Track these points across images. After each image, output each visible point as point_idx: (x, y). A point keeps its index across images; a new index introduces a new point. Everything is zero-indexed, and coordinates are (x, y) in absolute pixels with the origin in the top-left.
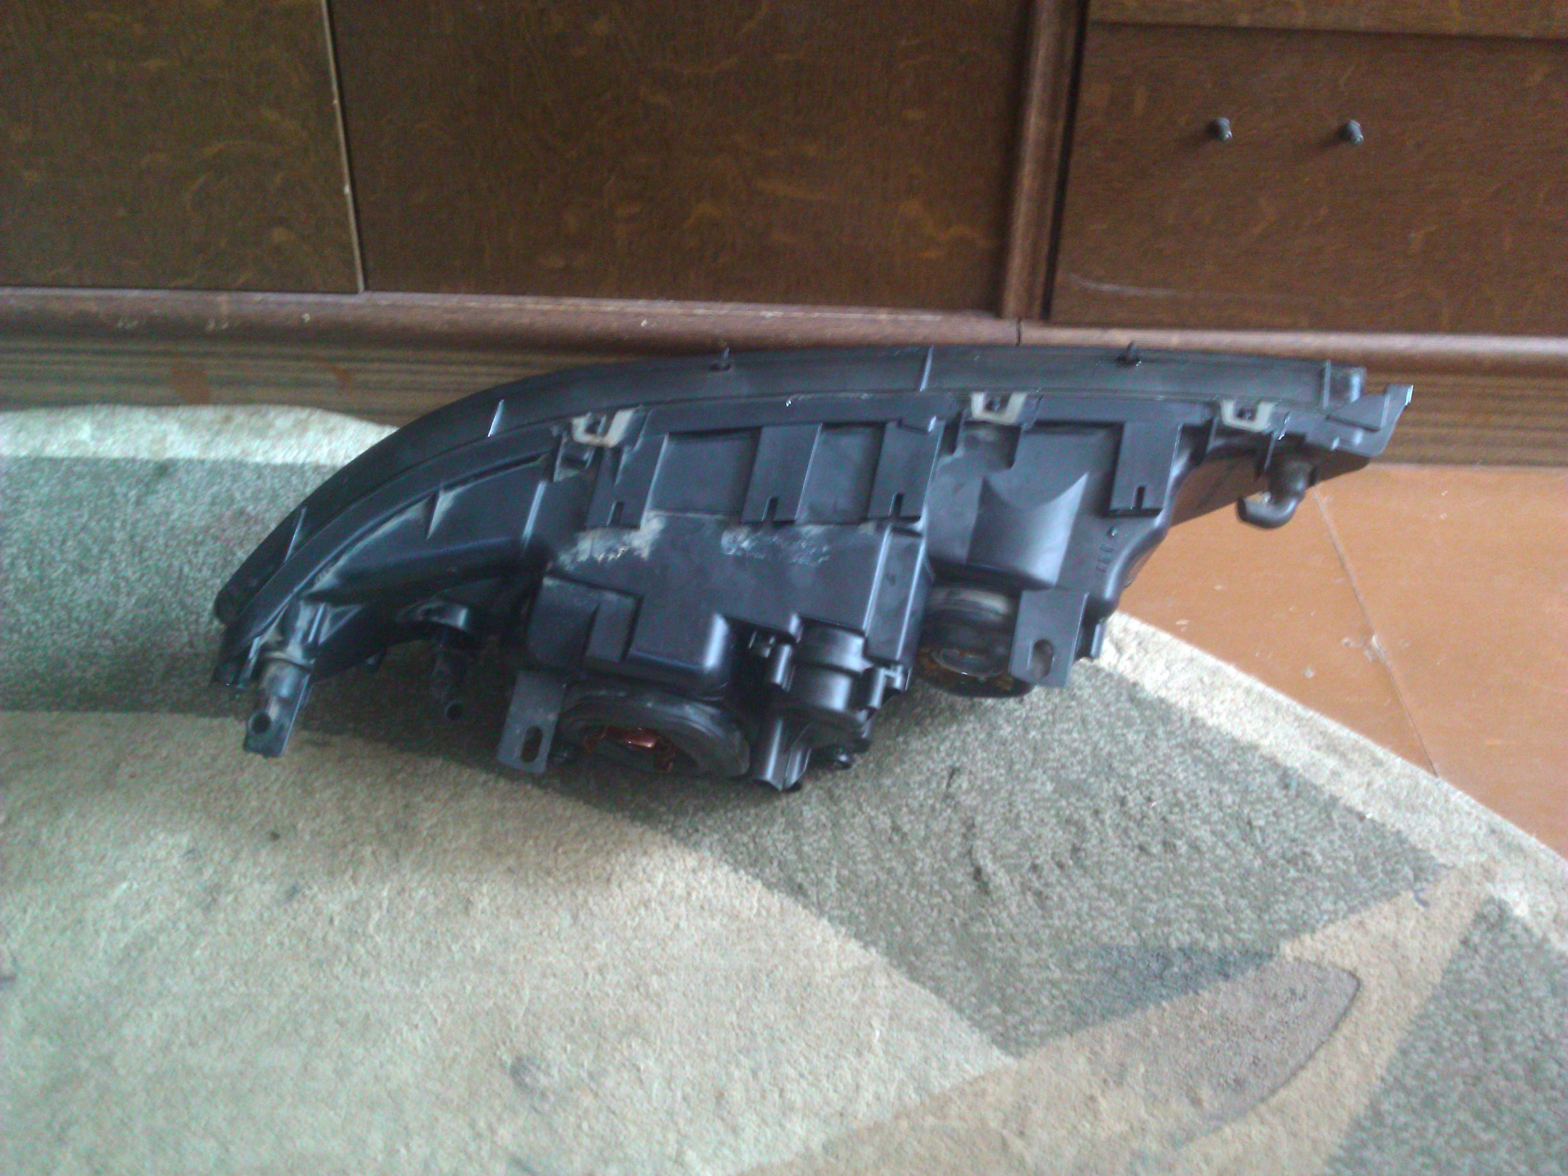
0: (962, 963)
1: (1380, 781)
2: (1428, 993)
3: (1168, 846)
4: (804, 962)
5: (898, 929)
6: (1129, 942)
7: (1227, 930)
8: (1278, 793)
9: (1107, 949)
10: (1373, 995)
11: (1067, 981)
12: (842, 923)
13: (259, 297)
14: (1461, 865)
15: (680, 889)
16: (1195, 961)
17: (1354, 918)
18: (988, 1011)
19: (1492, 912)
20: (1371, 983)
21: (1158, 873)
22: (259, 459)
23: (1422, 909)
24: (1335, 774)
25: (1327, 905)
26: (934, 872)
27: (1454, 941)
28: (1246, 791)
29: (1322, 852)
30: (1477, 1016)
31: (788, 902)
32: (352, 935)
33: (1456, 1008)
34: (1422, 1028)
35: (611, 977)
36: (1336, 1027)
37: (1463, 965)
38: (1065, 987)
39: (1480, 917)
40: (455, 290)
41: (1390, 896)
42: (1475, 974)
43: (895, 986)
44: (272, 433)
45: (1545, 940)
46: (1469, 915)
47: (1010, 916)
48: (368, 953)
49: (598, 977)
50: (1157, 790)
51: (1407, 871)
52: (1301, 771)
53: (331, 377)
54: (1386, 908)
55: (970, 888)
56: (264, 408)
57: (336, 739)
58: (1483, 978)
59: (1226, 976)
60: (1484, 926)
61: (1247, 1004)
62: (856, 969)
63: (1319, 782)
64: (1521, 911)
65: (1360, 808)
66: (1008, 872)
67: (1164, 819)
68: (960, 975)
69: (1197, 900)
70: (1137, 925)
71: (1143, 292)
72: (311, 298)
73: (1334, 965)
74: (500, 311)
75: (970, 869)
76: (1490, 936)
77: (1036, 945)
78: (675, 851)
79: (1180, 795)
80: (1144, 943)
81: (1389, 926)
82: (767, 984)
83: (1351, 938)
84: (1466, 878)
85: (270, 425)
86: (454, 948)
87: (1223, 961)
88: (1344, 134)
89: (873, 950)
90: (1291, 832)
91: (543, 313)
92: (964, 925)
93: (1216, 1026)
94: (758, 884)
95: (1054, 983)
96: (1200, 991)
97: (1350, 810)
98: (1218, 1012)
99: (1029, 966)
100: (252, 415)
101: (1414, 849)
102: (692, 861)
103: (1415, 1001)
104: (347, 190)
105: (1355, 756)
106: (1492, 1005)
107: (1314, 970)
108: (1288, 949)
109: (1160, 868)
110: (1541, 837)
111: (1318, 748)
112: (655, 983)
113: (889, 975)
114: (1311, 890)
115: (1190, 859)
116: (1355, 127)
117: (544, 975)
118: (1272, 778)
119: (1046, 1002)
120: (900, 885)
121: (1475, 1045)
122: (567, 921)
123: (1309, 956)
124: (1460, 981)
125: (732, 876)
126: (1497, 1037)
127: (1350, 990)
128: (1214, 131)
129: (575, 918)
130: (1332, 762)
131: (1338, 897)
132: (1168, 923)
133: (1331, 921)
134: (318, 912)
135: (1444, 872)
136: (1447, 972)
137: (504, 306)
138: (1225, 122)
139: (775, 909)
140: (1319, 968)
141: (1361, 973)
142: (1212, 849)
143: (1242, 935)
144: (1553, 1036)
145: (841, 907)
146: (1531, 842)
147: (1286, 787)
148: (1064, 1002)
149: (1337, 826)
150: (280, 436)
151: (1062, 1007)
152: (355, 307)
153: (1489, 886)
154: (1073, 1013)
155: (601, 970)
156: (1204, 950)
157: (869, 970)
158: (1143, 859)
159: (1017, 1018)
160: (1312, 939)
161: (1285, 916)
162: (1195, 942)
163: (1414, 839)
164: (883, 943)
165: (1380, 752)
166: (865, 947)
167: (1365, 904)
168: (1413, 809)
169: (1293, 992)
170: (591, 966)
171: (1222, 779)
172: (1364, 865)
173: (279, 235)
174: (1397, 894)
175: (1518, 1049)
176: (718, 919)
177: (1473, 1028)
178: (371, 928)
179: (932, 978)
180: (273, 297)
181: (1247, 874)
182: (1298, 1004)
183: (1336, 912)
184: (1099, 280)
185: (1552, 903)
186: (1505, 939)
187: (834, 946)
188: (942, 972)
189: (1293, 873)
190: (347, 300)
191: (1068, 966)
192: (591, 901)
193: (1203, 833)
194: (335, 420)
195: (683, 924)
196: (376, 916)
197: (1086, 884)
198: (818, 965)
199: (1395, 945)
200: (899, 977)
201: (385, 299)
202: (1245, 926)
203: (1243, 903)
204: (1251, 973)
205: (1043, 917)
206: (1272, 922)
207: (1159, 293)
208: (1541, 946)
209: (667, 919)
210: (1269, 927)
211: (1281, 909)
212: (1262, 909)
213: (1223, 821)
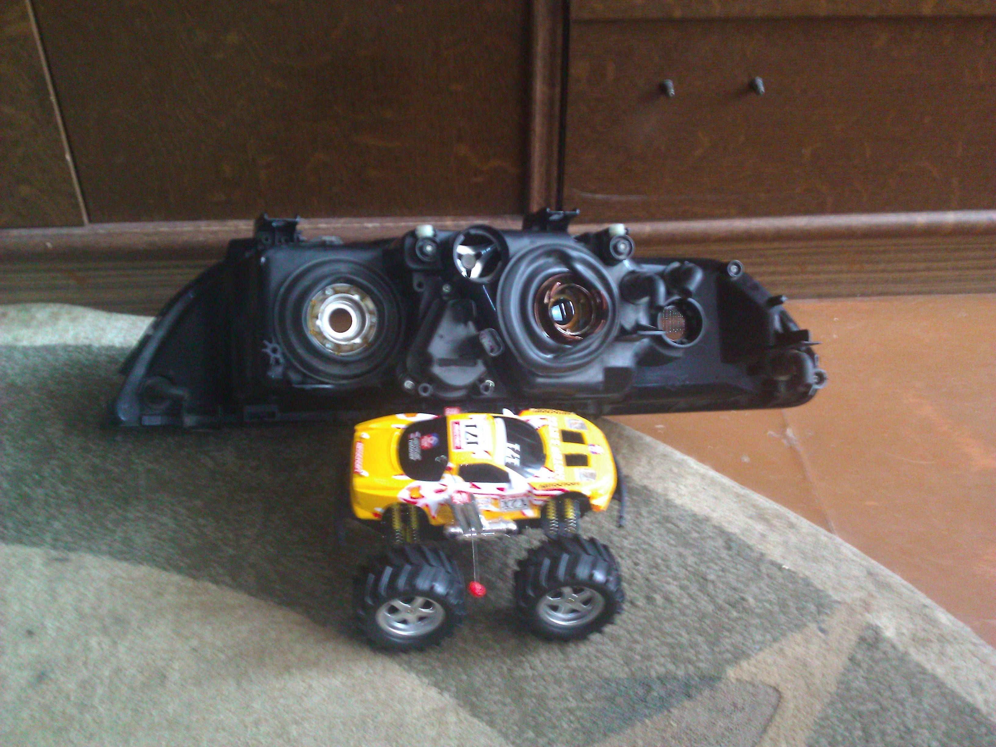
0: (508, 700)
1: (794, 540)
2: (826, 700)
3: (649, 599)
4: (398, 707)
6: (622, 675)
7: (690, 661)
8: (724, 554)
9: (607, 681)
10: (790, 705)
11: (580, 709)
12: (426, 675)
13: (14, 232)
14: (848, 600)
16: (669, 686)
17: (776, 646)
18: (525, 736)
19: (870, 635)
20: (788, 694)
21: (642, 621)
22: (25, 343)
23: (822, 636)
24: (762, 536)
27: (844, 659)
28: (702, 554)
29: (755, 597)
30: (860, 714)
33: (846, 709)
34: (822, 727)
36: (765, 730)
37: (851, 677)
38: (579, 713)
39: (862, 639)
40: (152, 219)
41: (800, 627)
42: (859, 683)
43: (461, 722)
44: (34, 323)
45: (906, 653)
46: (853, 638)
50: (641, 557)
51: (812, 608)
52: (740, 535)
53: (72, 282)
54: (798, 637)
56: (28, 306)
58: (865, 686)
59: (689, 696)
60: (864, 646)
61: (704, 716)
62: (435, 710)
63: (751, 543)
64: (889, 633)
65: (780, 561)
67: (647, 579)
68: (507, 710)
69: (670, 640)
70: (628, 662)
71: (623, 198)
72: (51, 231)
73: (763, 683)
74: (182, 233)
76: (869, 654)
77: (558, 682)
79: (658, 559)
80: (633, 674)
81: (800, 650)
82: (372, 727)
83: (775, 662)
84: (851, 610)
85: (33, 318)
87: (687, 685)
88: (753, 87)
89: (446, 695)
90: (734, 584)
91: (213, 233)
93: (683, 736)
95: (571, 711)
96: (672, 710)
97: (773, 563)
98: (683, 725)
99: (554, 699)
100: (19, 312)
101: (817, 591)
103: (818, 707)
104: (68, 157)
105: (775, 522)
106: (871, 706)
107: (749, 687)
108: (731, 673)
109: (645, 617)
111: (751, 517)
112: (294, 731)
113: (458, 714)
114: (747, 626)
115: (665, 608)
116: (759, 81)
118: (720, 542)
119: (565, 725)
121: (859, 738)
122: (234, 687)
123: (746, 677)
124: (848, 689)
126: (874, 731)
127: (774, 701)
128: (663, 89)
129: (239, 684)
130: (760, 527)
131: (766, 631)
132: (649, 658)
133: (761, 649)
134: (60, 691)
135: (836, 606)
136: (840, 682)
137: (186, 229)
138: (669, 83)
140: (754, 686)
141: (782, 688)
142: (680, 599)
143: (701, 665)
144: (912, 727)
146: (896, 579)
147: (729, 548)
148: (578, 726)
149: (765, 576)
150: (41, 324)
151: (576, 729)
152: (82, 236)
153: (868, 616)
154: (584, 733)
156: (675, 678)
157: (443, 710)
158: (633, 610)
159: (546, 740)
160: (748, 664)
161: (729, 647)
162: (668, 672)
163: (817, 583)
164: (453, 689)
165: (793, 516)
166: (441, 692)
167: (784, 635)
168: (816, 560)
169: (735, 705)
171: (686, 545)
172: (783, 605)
173: (24, 190)
174: (805, 625)
175: (888, 739)
176: (339, 679)
177: (858, 725)
179: (489, 713)
180: (24, 232)
181: (703, 616)
182: (739, 714)
183: (764, 642)
184: (595, 192)
185: (911, 626)
187: (419, 693)
188: (494, 708)
189: (735, 614)
190: (77, 231)
191: (580, 696)
193: (673, 588)
194: (79, 310)
198: (407, 708)
199: (805, 665)
200: (464, 714)
201: (103, 228)
202: (701, 657)
203: (700, 639)
204: (707, 693)
205: (565, 661)
206: (720, 653)
207: (634, 198)
208: (903, 658)
210: (719, 656)
211: (726, 643)
212: (713, 643)
213: (688, 579)
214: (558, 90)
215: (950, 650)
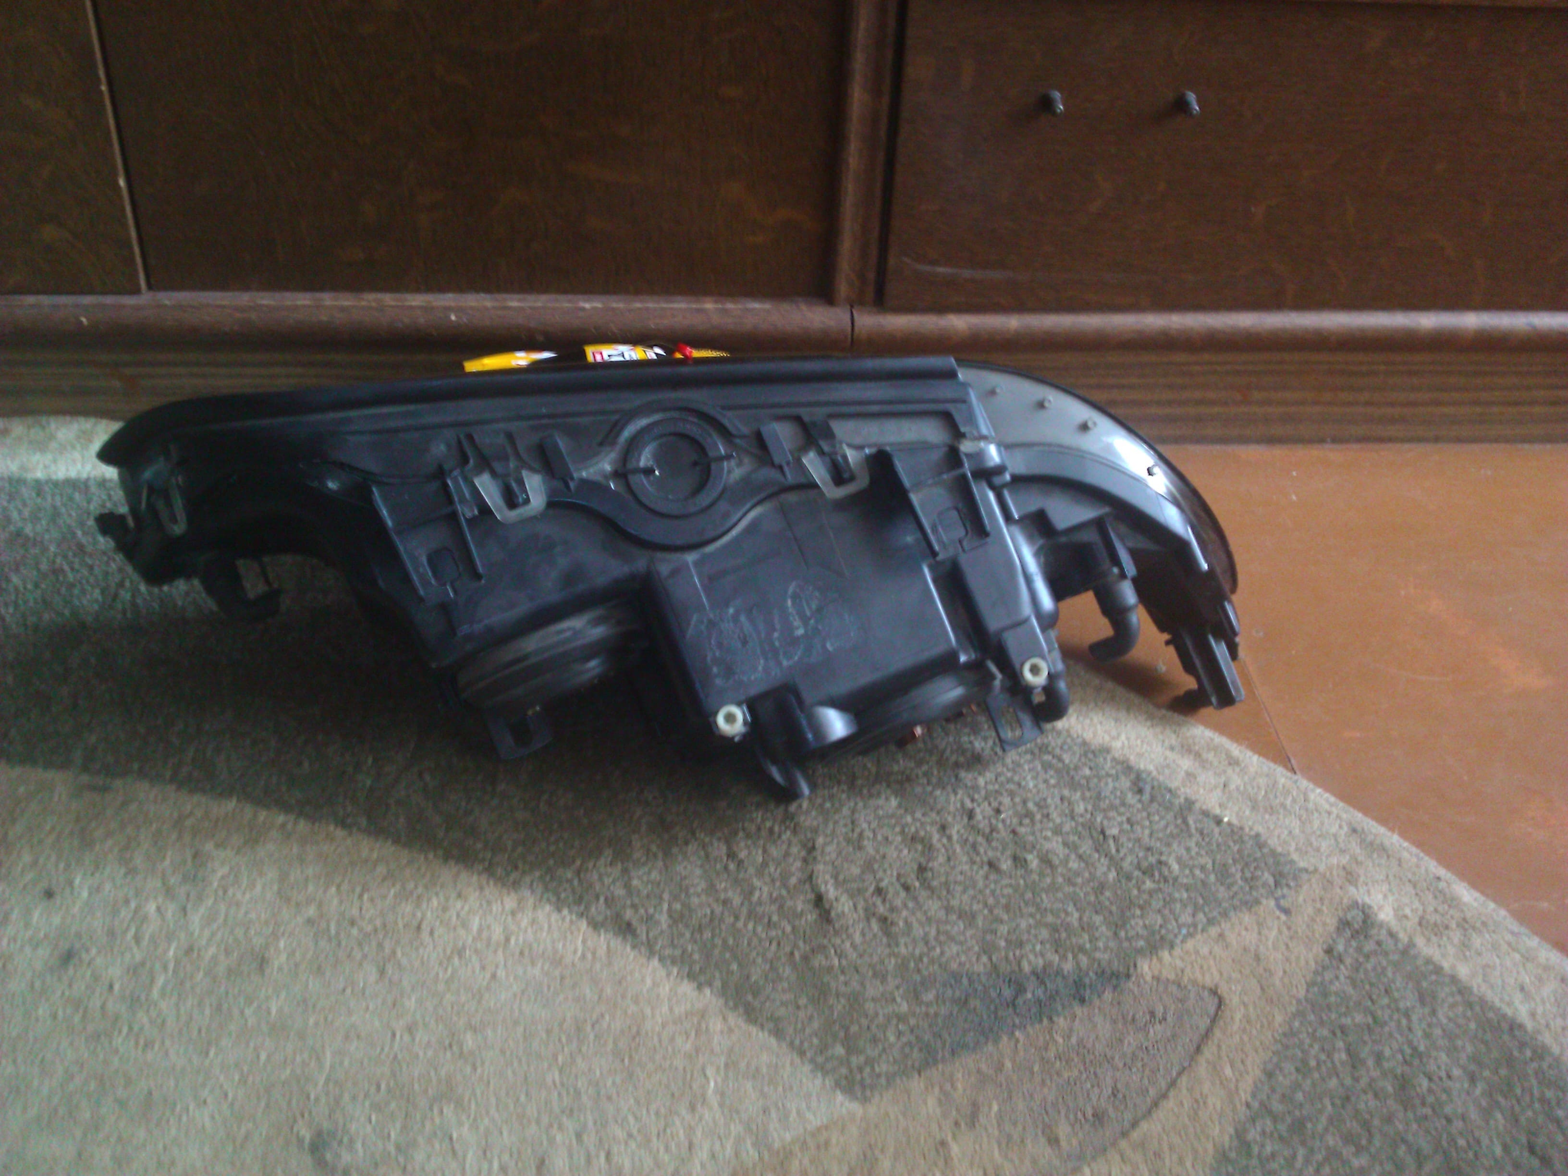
0: (803, 1001)
1: (1236, 781)
2: (1293, 1009)
3: (1018, 861)
4: (633, 1009)
5: (734, 967)
6: (979, 968)
7: (1082, 949)
8: (1131, 798)
9: (956, 977)
10: (1236, 1015)
11: (914, 1014)
12: (674, 962)
13: (31, 299)
14: (1322, 868)
15: (497, 933)
16: (1048, 985)
17: (1214, 931)
18: (830, 1052)
19: (1356, 917)
20: (1233, 1000)
21: (1010, 891)
22: (40, 475)
23: (1283, 917)
24: (1190, 776)
25: (1186, 918)
26: (773, 900)
27: (1318, 950)
28: (1099, 797)
29: (1179, 860)
30: (1343, 1029)
31: (616, 943)
32: (134, 1002)
33: (1322, 1023)
34: (1287, 1047)
35: (421, 1036)
36: (1198, 1050)
37: (1328, 976)
38: (912, 1022)
39: (1344, 924)
40: (247, 288)
41: (1250, 904)
42: (1341, 985)
43: (731, 1030)
44: (54, 445)
45: (1411, 944)
46: (1332, 922)
47: (854, 946)
48: (152, 1022)
49: (407, 1038)
50: (1006, 801)
51: (1267, 877)
52: (1154, 773)
53: (117, 384)
54: (1247, 918)
55: (811, 917)
56: (44, 419)
57: (118, 783)
58: (1350, 990)
59: (1082, 1001)
60: (1348, 933)
61: (1104, 1028)
62: (688, 1014)
63: (1173, 785)
64: (1385, 914)
65: (1217, 811)
66: (852, 896)
67: (1014, 832)
68: (801, 1014)
69: (1050, 919)
70: (987, 949)
71: (979, 274)
72: (87, 300)
73: (1195, 983)
74: (296, 307)
75: (811, 896)
76: (1354, 944)
77: (881, 976)
78: (491, 890)
79: (1031, 805)
80: (995, 967)
81: (1250, 938)
82: (592, 1037)
83: (1210, 953)
84: (1328, 883)
85: (52, 437)
86: (248, 1012)
87: (1078, 984)
88: (1181, 105)
89: (708, 991)
90: (1146, 839)
91: (342, 309)
92: (805, 958)
93: (1073, 1055)
94: (583, 925)
95: (901, 1018)
96: (1055, 1019)
97: (1206, 813)
98: (1074, 1040)
99: (874, 1000)
100: (29, 428)
101: (1273, 853)
102: (510, 901)
103: (1279, 1019)
104: (122, 182)
105: (1210, 756)
106: (1359, 1018)
107: (1173, 989)
108: (1145, 967)
109: (1011, 885)
110: (1403, 835)
111: (1172, 748)
112: (470, 1041)
113: (725, 1019)
114: (1169, 901)
115: (1041, 875)
116: (1192, 97)
117: (347, 1038)
118: (1125, 783)
119: (892, 1038)
120: (737, 918)
121: (1343, 1063)
122: (373, 976)
123: (1168, 974)
124: (1325, 994)
125: (555, 916)
126: (1365, 1051)
127: (1212, 1010)
128: (1046, 104)
129: (382, 972)
130: (1186, 763)
131: (1197, 909)
132: (1021, 944)
133: (1190, 935)
134: (96, 978)
135: (1305, 876)
136: (1310, 985)
137: (299, 303)
138: (1057, 95)
139: (602, 951)
140: (1179, 985)
141: (1223, 990)
142: (1066, 861)
143: (1098, 955)
144: (1422, 1048)
145: (673, 945)
146: (1393, 840)
147: (1140, 791)
148: (912, 1038)
149: (1193, 831)
150: (62, 449)
151: (910, 1043)
152: (137, 308)
153: (1352, 890)
154: (921, 1050)
155: (410, 1029)
156: (1059, 972)
157: (703, 1014)
158: (992, 877)
159: (862, 1058)
160: (1170, 954)
161: (1141, 931)
162: (1047, 965)
163: (1273, 842)
164: (718, 983)
165: (1235, 750)
166: (700, 987)
167: (1225, 914)
168: (1271, 810)
169: (1152, 1014)
170: (399, 1026)
171: (1074, 785)
172: (1223, 873)
173: (49, 232)
174: (1257, 902)
175: (1386, 1065)
176: (539, 965)
177: (1340, 1044)
178: (155, 994)
179: (772, 1018)
180: (46, 300)
181: (1102, 887)
182: (1158, 1027)
183: (1195, 926)
184: (933, 263)
185: (1417, 904)
186: (1369, 946)
187: (665, 989)
188: (782, 1012)
189: (1149, 884)
190: (129, 301)
191: (915, 996)
192: (399, 953)
193: (1055, 845)
195: (501, 973)
196: (160, 981)
197: (934, 907)
198: (648, 1011)
199: (1257, 958)
200: (735, 1020)
201: (170, 298)
202: (1101, 944)
203: (1098, 919)
205: (889, 945)
206: (1128, 939)
207: (997, 275)
208: (1407, 951)
209: (483, 968)
210: (1126, 944)
211: (1137, 925)
212: (1118, 925)
213: (1075, 832)
214: (886, 101)
215: (1477, 941)
